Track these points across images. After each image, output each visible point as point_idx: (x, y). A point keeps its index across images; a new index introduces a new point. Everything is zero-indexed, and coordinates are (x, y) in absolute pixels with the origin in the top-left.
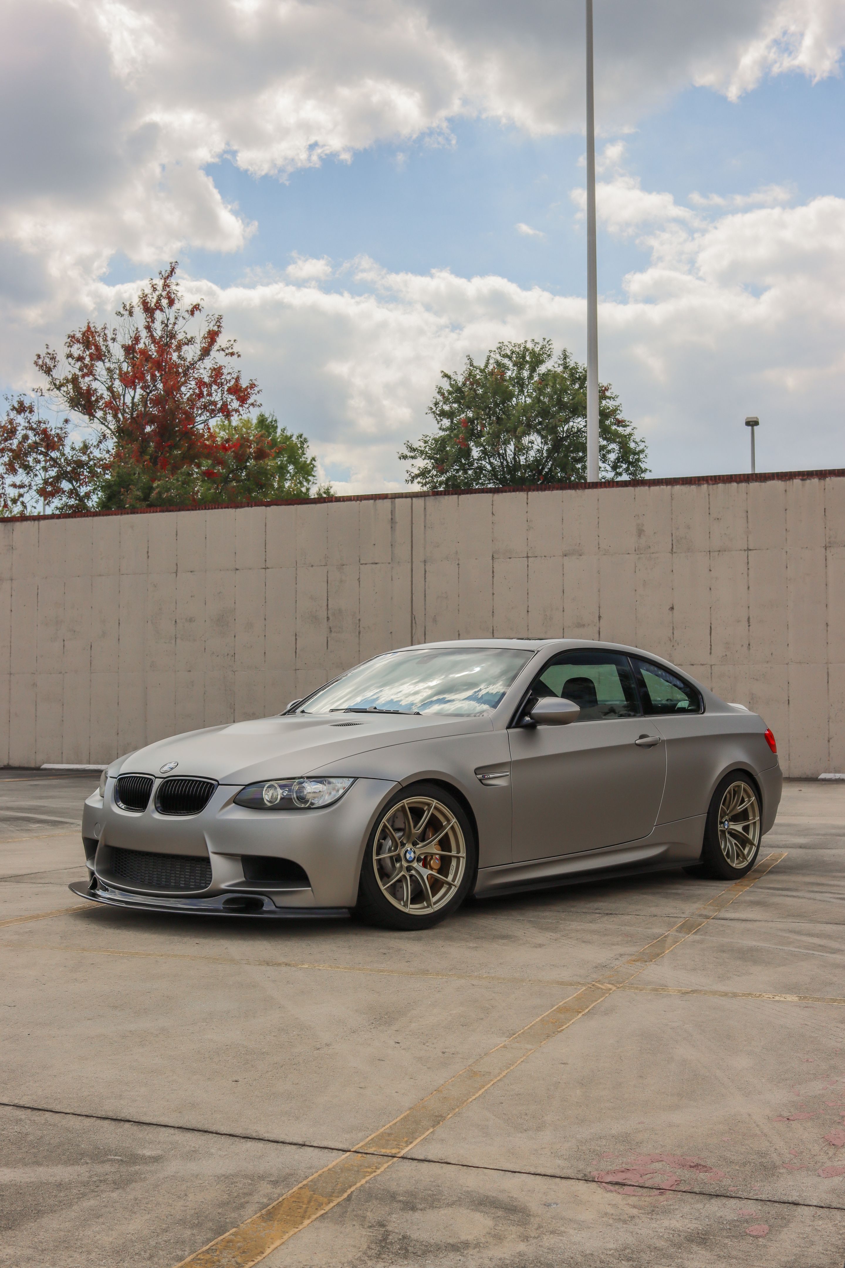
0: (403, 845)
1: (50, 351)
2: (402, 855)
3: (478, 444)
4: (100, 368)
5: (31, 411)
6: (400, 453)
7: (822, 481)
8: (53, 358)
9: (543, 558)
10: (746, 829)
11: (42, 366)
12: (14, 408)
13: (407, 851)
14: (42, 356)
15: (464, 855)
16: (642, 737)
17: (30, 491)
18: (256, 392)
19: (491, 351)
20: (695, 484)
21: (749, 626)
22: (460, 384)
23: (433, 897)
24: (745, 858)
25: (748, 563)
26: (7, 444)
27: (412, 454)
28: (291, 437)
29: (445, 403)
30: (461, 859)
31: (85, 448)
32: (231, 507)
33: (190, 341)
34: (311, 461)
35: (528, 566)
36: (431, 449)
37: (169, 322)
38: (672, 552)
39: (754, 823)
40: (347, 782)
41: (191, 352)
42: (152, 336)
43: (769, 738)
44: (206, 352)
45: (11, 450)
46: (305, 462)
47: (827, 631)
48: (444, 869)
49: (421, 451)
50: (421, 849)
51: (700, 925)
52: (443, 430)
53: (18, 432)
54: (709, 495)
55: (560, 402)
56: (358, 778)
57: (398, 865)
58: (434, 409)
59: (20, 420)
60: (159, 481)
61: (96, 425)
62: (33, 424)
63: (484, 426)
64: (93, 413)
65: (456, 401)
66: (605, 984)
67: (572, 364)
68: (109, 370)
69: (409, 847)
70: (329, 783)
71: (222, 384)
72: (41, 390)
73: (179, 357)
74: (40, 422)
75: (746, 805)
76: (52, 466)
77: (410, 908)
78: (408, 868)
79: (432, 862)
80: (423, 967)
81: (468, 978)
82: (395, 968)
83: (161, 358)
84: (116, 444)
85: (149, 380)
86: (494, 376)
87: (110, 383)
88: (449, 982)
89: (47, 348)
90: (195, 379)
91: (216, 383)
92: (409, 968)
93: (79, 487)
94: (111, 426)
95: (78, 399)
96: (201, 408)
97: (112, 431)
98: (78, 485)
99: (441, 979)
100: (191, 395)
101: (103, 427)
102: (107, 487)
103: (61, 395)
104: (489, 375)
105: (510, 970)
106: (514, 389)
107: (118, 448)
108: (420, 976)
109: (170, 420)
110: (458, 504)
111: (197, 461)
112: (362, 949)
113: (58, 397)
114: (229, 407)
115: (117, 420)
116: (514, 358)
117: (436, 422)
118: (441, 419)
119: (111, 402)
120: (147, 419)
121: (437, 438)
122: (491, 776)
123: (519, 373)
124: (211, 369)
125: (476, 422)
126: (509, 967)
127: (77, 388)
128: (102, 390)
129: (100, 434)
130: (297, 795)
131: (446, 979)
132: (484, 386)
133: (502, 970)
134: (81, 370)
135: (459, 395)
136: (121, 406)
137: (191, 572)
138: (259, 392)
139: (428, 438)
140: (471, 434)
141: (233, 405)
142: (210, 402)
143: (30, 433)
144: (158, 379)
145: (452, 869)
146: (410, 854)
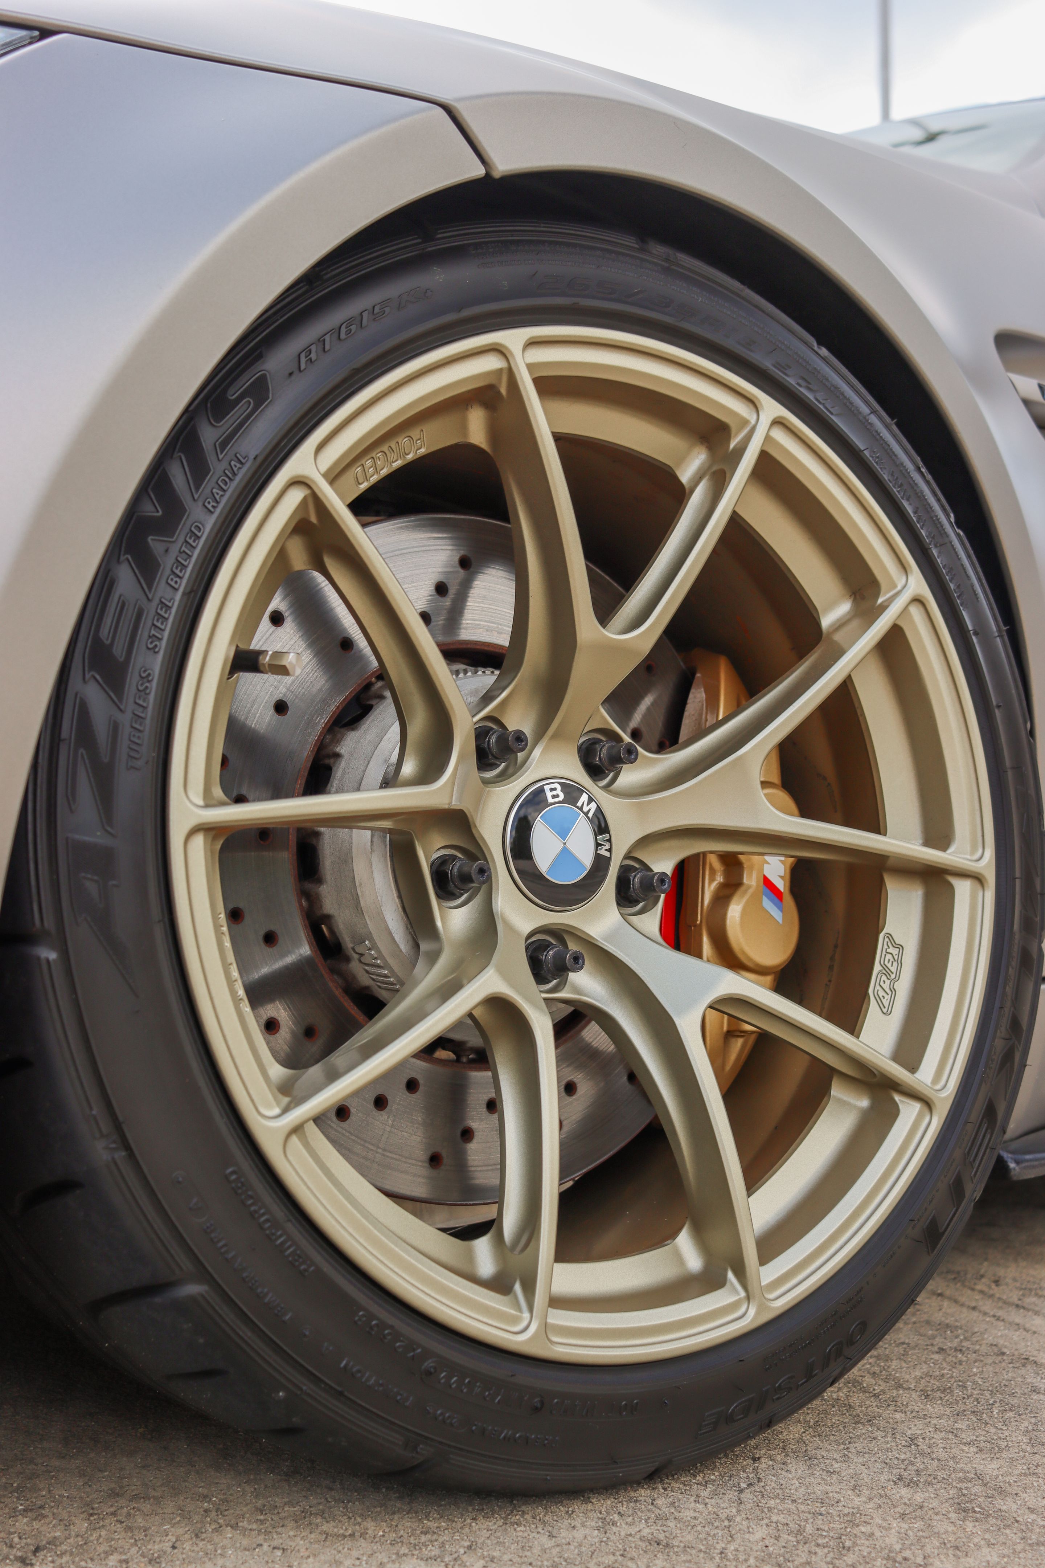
0: (498, 746)
13: (532, 807)
15: (985, 861)
30: (962, 889)
50: (639, 807)
57: (456, 920)
77: (557, 1302)
78: (544, 946)
79: (735, 911)
145: (886, 972)
146: (562, 831)
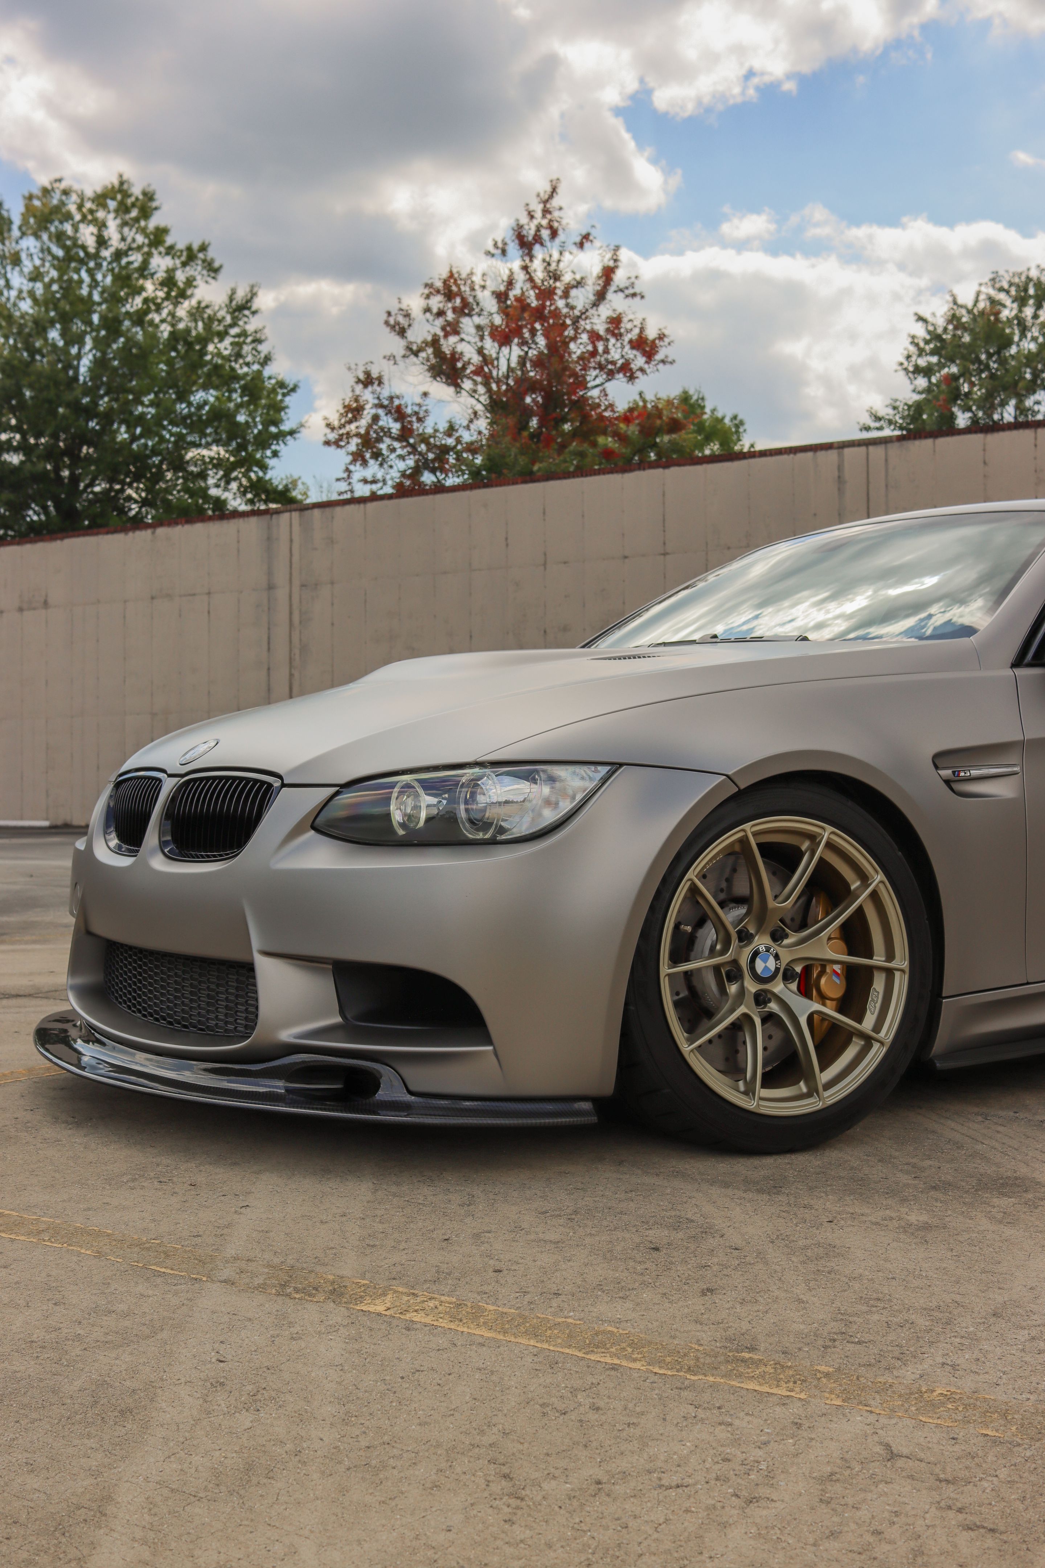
0: (745, 937)
1: (404, 306)
2: (744, 962)
3: (966, 409)
4: (468, 324)
5: (380, 383)
6: (862, 424)
8: (407, 315)
11: (394, 327)
12: (359, 381)
13: (756, 954)
14: (393, 313)
15: (905, 965)
17: (385, 485)
18: (666, 343)
19: (981, 285)
22: (940, 331)
23: (822, 1070)
26: (353, 427)
27: (877, 425)
28: (723, 418)
29: (920, 355)
30: (897, 975)
31: (451, 430)
32: (617, 472)
33: (579, 284)
36: (903, 418)
37: (553, 259)
40: (589, 779)
41: (581, 298)
42: (531, 280)
44: (601, 296)
45: (358, 435)
48: (853, 1001)
49: (889, 420)
50: (790, 951)
52: (920, 393)
53: (365, 412)
56: (621, 765)
57: (733, 989)
58: (906, 364)
59: (368, 396)
60: (541, 462)
61: (464, 397)
62: (384, 400)
63: (972, 384)
64: (458, 384)
65: (934, 353)
68: (479, 328)
69: (762, 942)
71: (621, 335)
72: (394, 357)
73: (567, 305)
74: (392, 398)
76: (409, 453)
77: (762, 1098)
78: (760, 996)
79: (823, 981)
80: (745, 1326)
81: (878, 1397)
82: (655, 1324)
83: (543, 306)
84: (489, 421)
85: (527, 334)
86: (986, 317)
87: (480, 344)
88: (806, 1424)
89: (400, 302)
90: (588, 332)
91: (614, 335)
92: (699, 1327)
93: (444, 479)
94: (482, 399)
95: (441, 366)
96: (595, 368)
97: (484, 405)
98: (443, 476)
99: (784, 1401)
100: (583, 353)
101: (474, 402)
102: (476, 473)
103: (418, 362)
104: (979, 316)
105: (1027, 1358)
106: (1013, 334)
107: (491, 426)
108: (718, 1379)
109: (556, 387)
110: (934, 451)
111: (592, 438)
112: (605, 1223)
113: (415, 364)
114: (632, 366)
115: (489, 390)
116: (1013, 292)
117: (908, 382)
118: (915, 378)
119: (482, 368)
120: (526, 385)
121: (910, 403)
122: (975, 773)
123: (1020, 311)
124: (608, 318)
125: (961, 381)
126: (1023, 1335)
127: (438, 352)
128: (470, 353)
129: (470, 411)
130: (467, 810)
131: (799, 1404)
132: (972, 331)
133: (999, 1351)
134: (443, 329)
135: (938, 345)
136: (495, 373)
137: (565, 563)
138: (669, 344)
139: (898, 403)
140: (955, 395)
141: (636, 362)
142: (607, 360)
143: (381, 412)
144: (539, 333)
145: (873, 1000)
146: (765, 961)
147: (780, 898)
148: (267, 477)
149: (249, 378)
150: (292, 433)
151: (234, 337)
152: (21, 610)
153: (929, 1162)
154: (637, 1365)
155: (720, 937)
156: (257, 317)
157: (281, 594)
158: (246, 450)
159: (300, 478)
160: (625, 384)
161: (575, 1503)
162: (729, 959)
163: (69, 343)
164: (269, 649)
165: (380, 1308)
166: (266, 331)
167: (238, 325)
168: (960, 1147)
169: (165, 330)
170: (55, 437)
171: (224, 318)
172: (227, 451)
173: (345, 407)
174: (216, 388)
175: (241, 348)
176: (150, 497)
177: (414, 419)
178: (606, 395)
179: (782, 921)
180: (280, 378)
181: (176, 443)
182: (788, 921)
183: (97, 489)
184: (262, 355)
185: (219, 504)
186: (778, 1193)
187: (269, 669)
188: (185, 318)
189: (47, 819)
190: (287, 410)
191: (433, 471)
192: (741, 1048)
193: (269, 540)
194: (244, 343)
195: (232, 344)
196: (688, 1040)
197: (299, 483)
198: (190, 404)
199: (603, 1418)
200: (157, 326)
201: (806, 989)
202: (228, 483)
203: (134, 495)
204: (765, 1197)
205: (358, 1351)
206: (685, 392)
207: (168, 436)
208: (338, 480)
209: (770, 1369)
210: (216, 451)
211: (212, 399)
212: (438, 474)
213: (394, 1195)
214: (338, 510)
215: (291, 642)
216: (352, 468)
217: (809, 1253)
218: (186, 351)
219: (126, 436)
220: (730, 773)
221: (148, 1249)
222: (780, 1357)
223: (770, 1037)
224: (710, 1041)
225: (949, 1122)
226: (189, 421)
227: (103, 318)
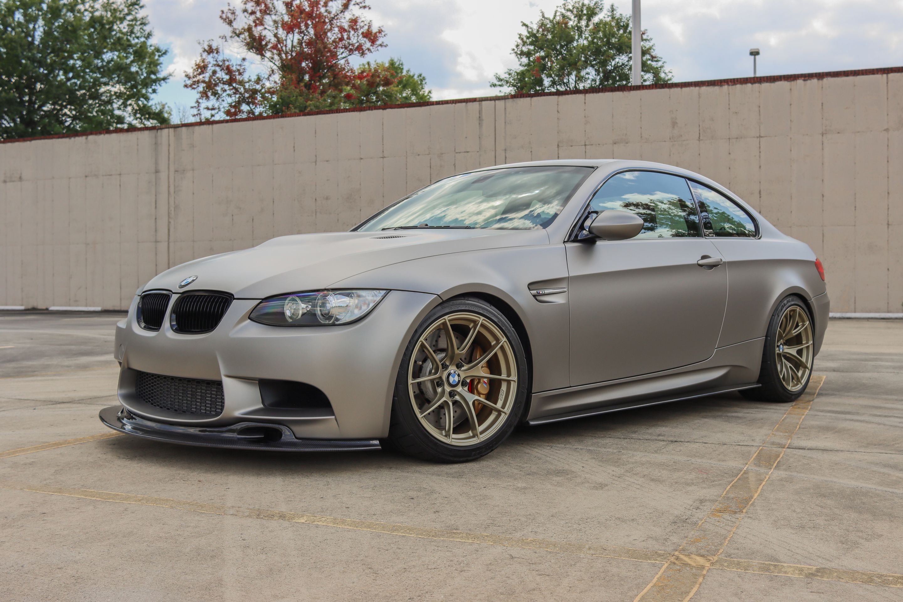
0: (445, 367)
1: (231, 8)
2: (444, 378)
3: (549, 76)
4: (268, 20)
5: (217, 52)
6: (491, 82)
7: (820, 81)
8: (233, 13)
9: (598, 145)
10: (800, 352)
11: (226, 19)
12: (205, 51)
13: (449, 375)
14: (225, 12)
15: (516, 379)
16: (704, 257)
17: (219, 112)
18: (383, 35)
19: (557, 7)
20: (718, 85)
21: (760, 197)
22: (535, 32)
23: (479, 426)
24: (799, 380)
25: (760, 147)
26: (201, 77)
27: (500, 83)
28: (413, 76)
29: (524, 45)
30: (512, 383)
31: (258, 80)
32: (357, 111)
34: (428, 93)
35: (585, 152)
36: (513, 80)
38: (699, 139)
39: (808, 347)
40: (376, 296)
41: (334, 7)
43: (818, 265)
44: (345, 7)
45: (204, 82)
46: (424, 94)
47: (823, 200)
48: (492, 395)
49: (506, 81)
50: (465, 373)
51: (778, 456)
52: (524, 66)
53: (209, 69)
54: (729, 94)
55: (608, 43)
56: (391, 290)
57: (439, 390)
58: (516, 49)
59: (210, 59)
60: (311, 101)
61: (266, 62)
62: (220, 62)
63: (552, 62)
64: (263, 54)
65: (531, 44)
66: (693, 556)
67: (617, 16)
68: (275, 22)
69: (452, 369)
70: (359, 296)
71: (357, 29)
72: (225, 37)
73: (326, 11)
74: (224, 61)
75: (800, 329)
76: (235, 93)
77: (452, 438)
78: (451, 393)
79: (479, 386)
80: (453, 522)
81: (507, 542)
82: (417, 523)
83: (312, 11)
84: (281, 76)
85: (303, 27)
86: (560, 25)
87: (276, 31)
88: (480, 550)
89: (229, 5)
90: (338, 27)
91: (353, 29)
92: (434, 523)
93: (254, 108)
94: (277, 63)
95: (253, 44)
96: (342, 48)
97: (278, 67)
98: (254, 107)
99: (471, 544)
100: (335, 38)
101: (272, 65)
102: (273, 106)
103: (240, 40)
104: (556, 24)
105: (564, 529)
106: (575, 34)
107: (282, 79)
108: (445, 539)
109: (320, 57)
110: (531, 104)
111: (340, 87)
112: (389, 490)
113: (238, 42)
114: (363, 47)
115: (281, 58)
116: (575, 12)
117: (517, 59)
118: (521, 58)
119: (277, 45)
120: (301, 56)
121: (518, 71)
122: (547, 291)
123: (579, 22)
124: (350, 19)
125: (547, 60)
126: (563, 522)
127: (251, 35)
128: (270, 36)
129: (270, 70)
130: (320, 310)
131: (477, 545)
132: (552, 33)
133: (553, 527)
134: (254, 22)
135: (534, 39)
136: (284, 48)
137: (327, 161)
138: (385, 36)
139: (512, 71)
140: (544, 68)
141: (366, 45)
142: (349, 43)
143: (218, 69)
144: (310, 27)
145: (501, 394)
146: (454, 377)
147: (460, 349)
148: (150, 104)
149: (139, 46)
150: (164, 79)
151: (129, 21)
152: (5, 182)
153: (526, 465)
154: (412, 535)
155: (434, 367)
156: (143, 10)
157: (163, 175)
158: (136, 88)
159: (166, 104)
160: (359, 57)
161: (398, 574)
162: (438, 376)
163: (28, 21)
164: (156, 207)
165: (303, 521)
166: (149, 18)
167: (132, 14)
168: (540, 459)
169: (87, 17)
170: (20, 77)
171: (123, 10)
172: (125, 88)
173: (196, 65)
174: (119, 51)
175: (133, 28)
176: (78, 114)
177: (237, 73)
178: (349, 63)
179: (461, 359)
180: (157, 46)
181: (94, 83)
182: (463, 359)
183: (45, 108)
184: (147, 33)
185: (120, 120)
186: (462, 478)
187: (156, 219)
188: (100, 9)
189: (22, 305)
190: (161, 65)
191: (248, 104)
192: (442, 416)
193: (156, 144)
194: (135, 25)
195: (128, 25)
196: (420, 412)
197: (166, 106)
198: (103, 60)
199: (403, 551)
200: (83, 13)
201: (472, 390)
202: (126, 106)
203: (68, 113)
204: (456, 479)
205: (300, 535)
206: (392, 60)
207: (89, 78)
208: (192, 107)
209: (464, 535)
210: (119, 88)
211: (115, 57)
212: (251, 105)
213: (293, 482)
214: (197, 128)
215: (169, 203)
216: (200, 101)
217: (477, 498)
218: (101, 29)
219: (63, 77)
220: (439, 294)
221: (193, 505)
222: (469, 532)
223: (456, 412)
224: (429, 414)
225: (535, 449)
226: (102, 70)
227: (48, 7)
